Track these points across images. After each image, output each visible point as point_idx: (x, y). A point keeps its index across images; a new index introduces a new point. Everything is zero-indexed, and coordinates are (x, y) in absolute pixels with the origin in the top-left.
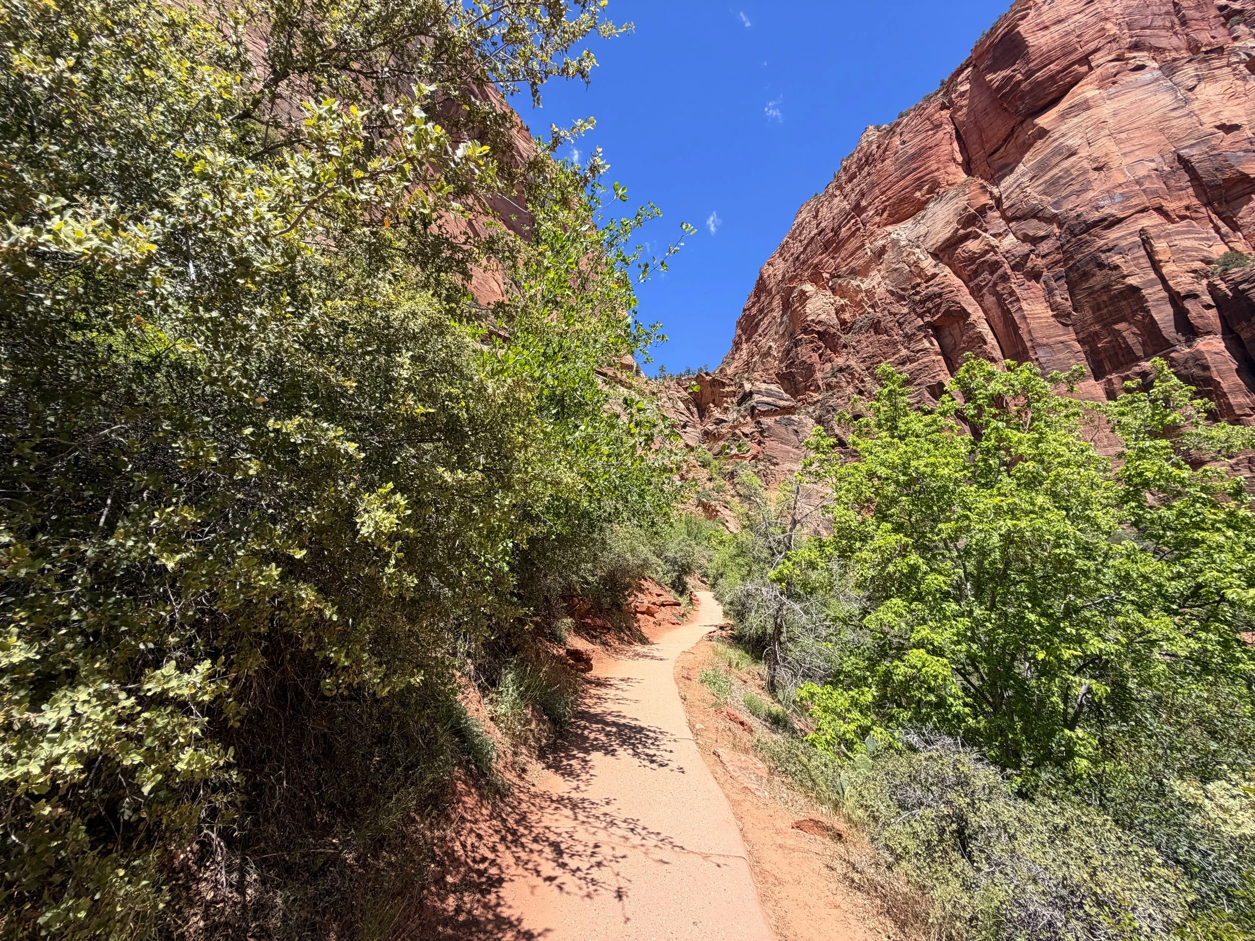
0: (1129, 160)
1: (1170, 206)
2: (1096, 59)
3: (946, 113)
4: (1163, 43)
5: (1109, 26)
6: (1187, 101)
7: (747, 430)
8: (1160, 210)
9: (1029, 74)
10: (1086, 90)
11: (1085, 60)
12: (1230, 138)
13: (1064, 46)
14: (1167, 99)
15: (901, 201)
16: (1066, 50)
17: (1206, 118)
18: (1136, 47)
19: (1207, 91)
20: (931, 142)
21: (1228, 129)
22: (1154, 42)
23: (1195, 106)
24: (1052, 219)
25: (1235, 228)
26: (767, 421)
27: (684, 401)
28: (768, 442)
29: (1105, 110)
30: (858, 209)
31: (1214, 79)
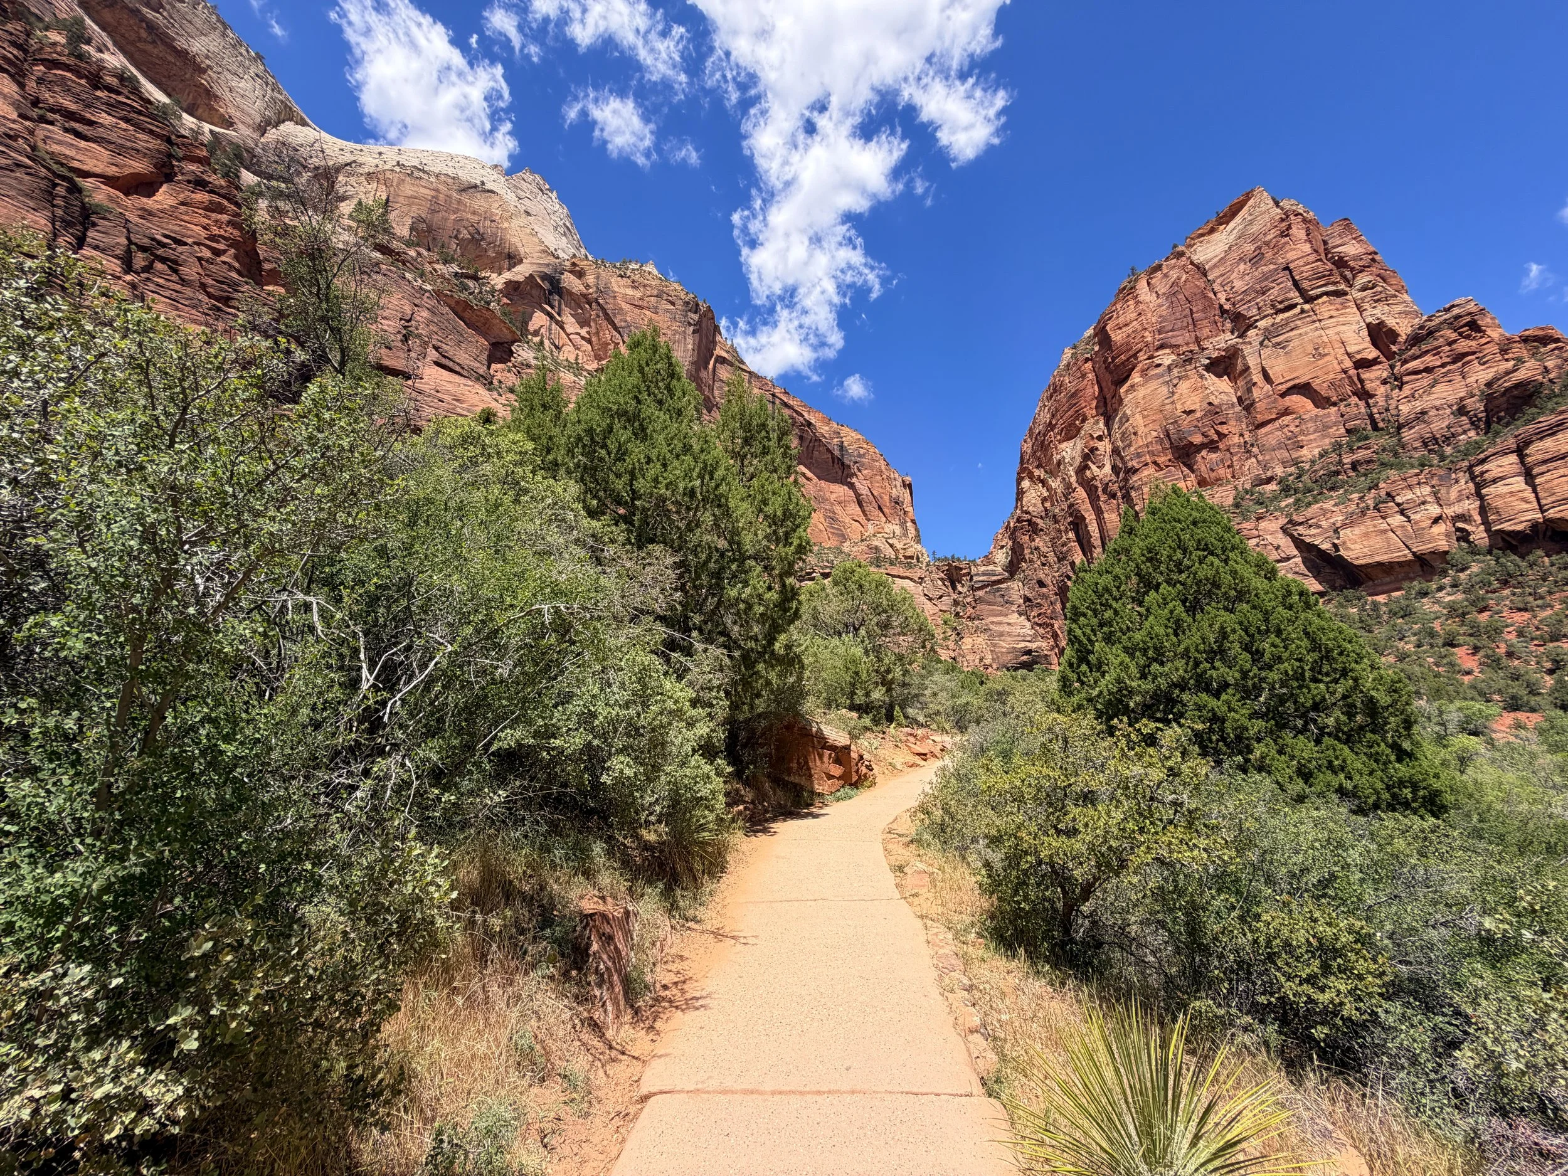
0: (1146, 430)
1: (1162, 460)
2: (1142, 356)
3: (1089, 365)
4: (1179, 341)
5: (1147, 334)
6: (1173, 393)
7: (968, 600)
8: (1155, 463)
9: (1114, 359)
10: (1136, 378)
11: (1135, 356)
12: (1190, 418)
13: (1127, 344)
14: (1164, 390)
15: (1070, 425)
16: (1128, 346)
17: (1179, 406)
18: (1161, 347)
19: (1184, 387)
20: (1081, 386)
21: (1189, 413)
22: (1174, 341)
23: (1176, 397)
24: (1122, 458)
25: (1193, 471)
26: (980, 593)
27: (942, 579)
28: (979, 607)
29: (1141, 392)
30: (1051, 426)
31: (1187, 377)
